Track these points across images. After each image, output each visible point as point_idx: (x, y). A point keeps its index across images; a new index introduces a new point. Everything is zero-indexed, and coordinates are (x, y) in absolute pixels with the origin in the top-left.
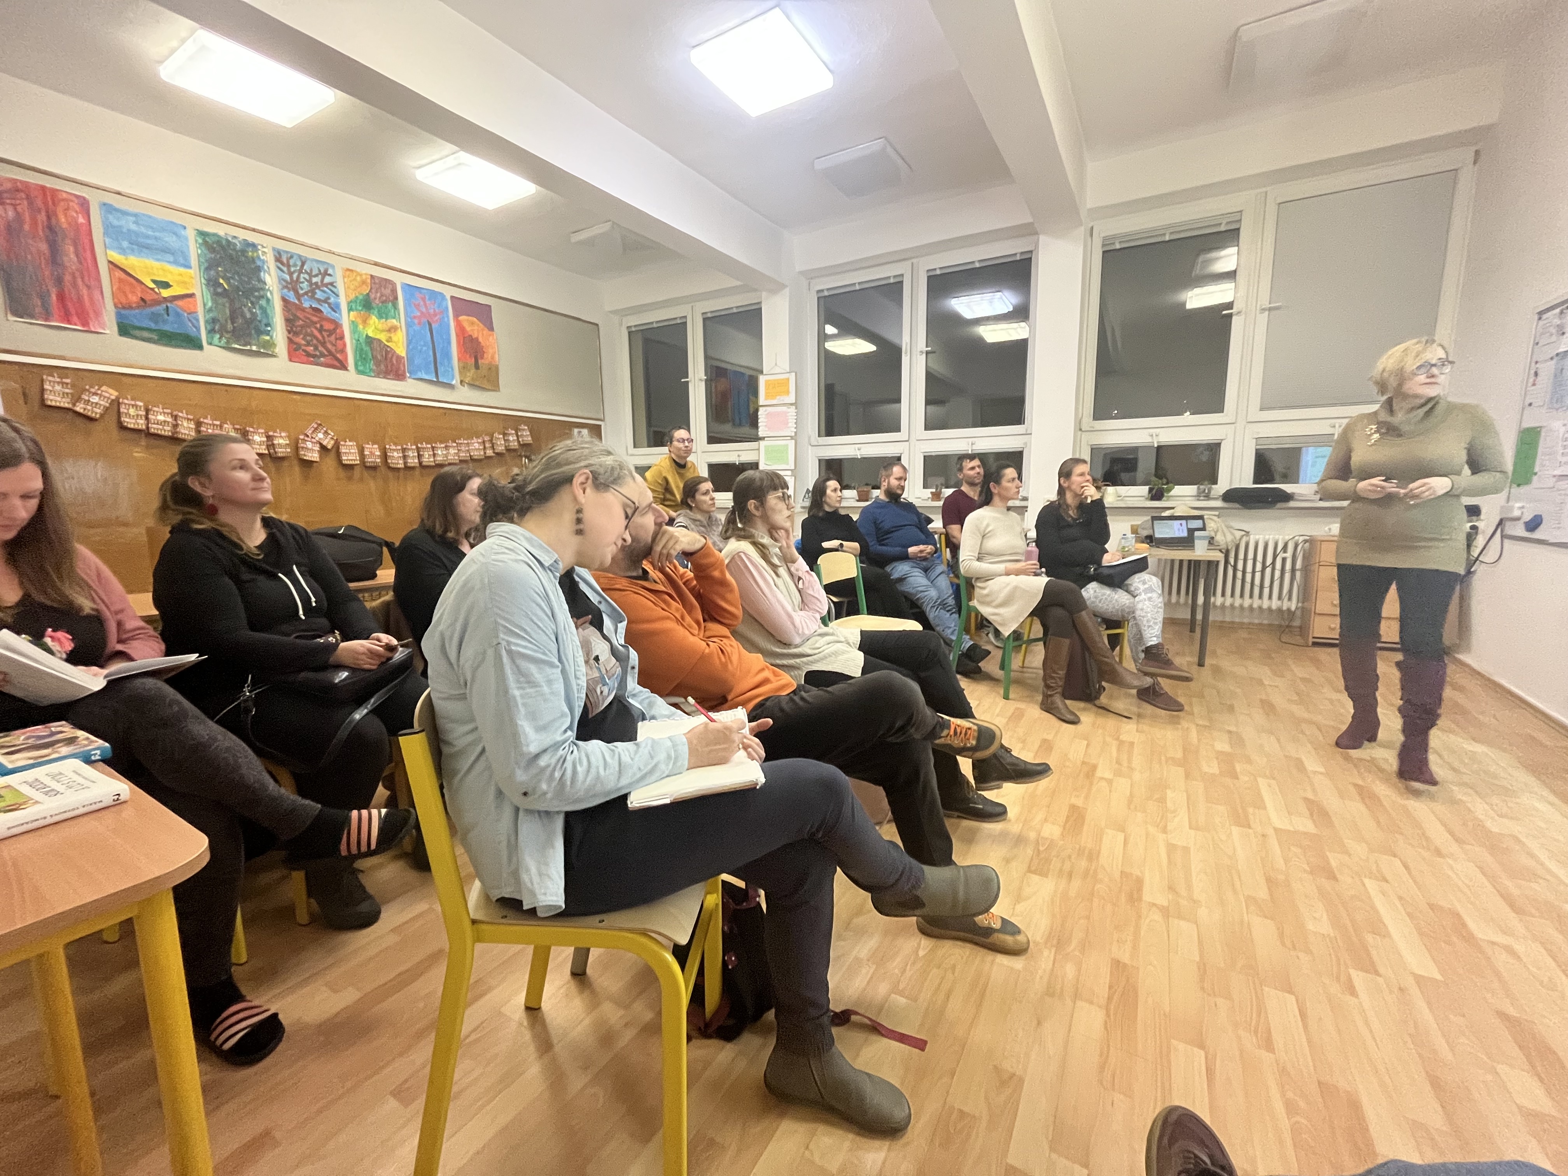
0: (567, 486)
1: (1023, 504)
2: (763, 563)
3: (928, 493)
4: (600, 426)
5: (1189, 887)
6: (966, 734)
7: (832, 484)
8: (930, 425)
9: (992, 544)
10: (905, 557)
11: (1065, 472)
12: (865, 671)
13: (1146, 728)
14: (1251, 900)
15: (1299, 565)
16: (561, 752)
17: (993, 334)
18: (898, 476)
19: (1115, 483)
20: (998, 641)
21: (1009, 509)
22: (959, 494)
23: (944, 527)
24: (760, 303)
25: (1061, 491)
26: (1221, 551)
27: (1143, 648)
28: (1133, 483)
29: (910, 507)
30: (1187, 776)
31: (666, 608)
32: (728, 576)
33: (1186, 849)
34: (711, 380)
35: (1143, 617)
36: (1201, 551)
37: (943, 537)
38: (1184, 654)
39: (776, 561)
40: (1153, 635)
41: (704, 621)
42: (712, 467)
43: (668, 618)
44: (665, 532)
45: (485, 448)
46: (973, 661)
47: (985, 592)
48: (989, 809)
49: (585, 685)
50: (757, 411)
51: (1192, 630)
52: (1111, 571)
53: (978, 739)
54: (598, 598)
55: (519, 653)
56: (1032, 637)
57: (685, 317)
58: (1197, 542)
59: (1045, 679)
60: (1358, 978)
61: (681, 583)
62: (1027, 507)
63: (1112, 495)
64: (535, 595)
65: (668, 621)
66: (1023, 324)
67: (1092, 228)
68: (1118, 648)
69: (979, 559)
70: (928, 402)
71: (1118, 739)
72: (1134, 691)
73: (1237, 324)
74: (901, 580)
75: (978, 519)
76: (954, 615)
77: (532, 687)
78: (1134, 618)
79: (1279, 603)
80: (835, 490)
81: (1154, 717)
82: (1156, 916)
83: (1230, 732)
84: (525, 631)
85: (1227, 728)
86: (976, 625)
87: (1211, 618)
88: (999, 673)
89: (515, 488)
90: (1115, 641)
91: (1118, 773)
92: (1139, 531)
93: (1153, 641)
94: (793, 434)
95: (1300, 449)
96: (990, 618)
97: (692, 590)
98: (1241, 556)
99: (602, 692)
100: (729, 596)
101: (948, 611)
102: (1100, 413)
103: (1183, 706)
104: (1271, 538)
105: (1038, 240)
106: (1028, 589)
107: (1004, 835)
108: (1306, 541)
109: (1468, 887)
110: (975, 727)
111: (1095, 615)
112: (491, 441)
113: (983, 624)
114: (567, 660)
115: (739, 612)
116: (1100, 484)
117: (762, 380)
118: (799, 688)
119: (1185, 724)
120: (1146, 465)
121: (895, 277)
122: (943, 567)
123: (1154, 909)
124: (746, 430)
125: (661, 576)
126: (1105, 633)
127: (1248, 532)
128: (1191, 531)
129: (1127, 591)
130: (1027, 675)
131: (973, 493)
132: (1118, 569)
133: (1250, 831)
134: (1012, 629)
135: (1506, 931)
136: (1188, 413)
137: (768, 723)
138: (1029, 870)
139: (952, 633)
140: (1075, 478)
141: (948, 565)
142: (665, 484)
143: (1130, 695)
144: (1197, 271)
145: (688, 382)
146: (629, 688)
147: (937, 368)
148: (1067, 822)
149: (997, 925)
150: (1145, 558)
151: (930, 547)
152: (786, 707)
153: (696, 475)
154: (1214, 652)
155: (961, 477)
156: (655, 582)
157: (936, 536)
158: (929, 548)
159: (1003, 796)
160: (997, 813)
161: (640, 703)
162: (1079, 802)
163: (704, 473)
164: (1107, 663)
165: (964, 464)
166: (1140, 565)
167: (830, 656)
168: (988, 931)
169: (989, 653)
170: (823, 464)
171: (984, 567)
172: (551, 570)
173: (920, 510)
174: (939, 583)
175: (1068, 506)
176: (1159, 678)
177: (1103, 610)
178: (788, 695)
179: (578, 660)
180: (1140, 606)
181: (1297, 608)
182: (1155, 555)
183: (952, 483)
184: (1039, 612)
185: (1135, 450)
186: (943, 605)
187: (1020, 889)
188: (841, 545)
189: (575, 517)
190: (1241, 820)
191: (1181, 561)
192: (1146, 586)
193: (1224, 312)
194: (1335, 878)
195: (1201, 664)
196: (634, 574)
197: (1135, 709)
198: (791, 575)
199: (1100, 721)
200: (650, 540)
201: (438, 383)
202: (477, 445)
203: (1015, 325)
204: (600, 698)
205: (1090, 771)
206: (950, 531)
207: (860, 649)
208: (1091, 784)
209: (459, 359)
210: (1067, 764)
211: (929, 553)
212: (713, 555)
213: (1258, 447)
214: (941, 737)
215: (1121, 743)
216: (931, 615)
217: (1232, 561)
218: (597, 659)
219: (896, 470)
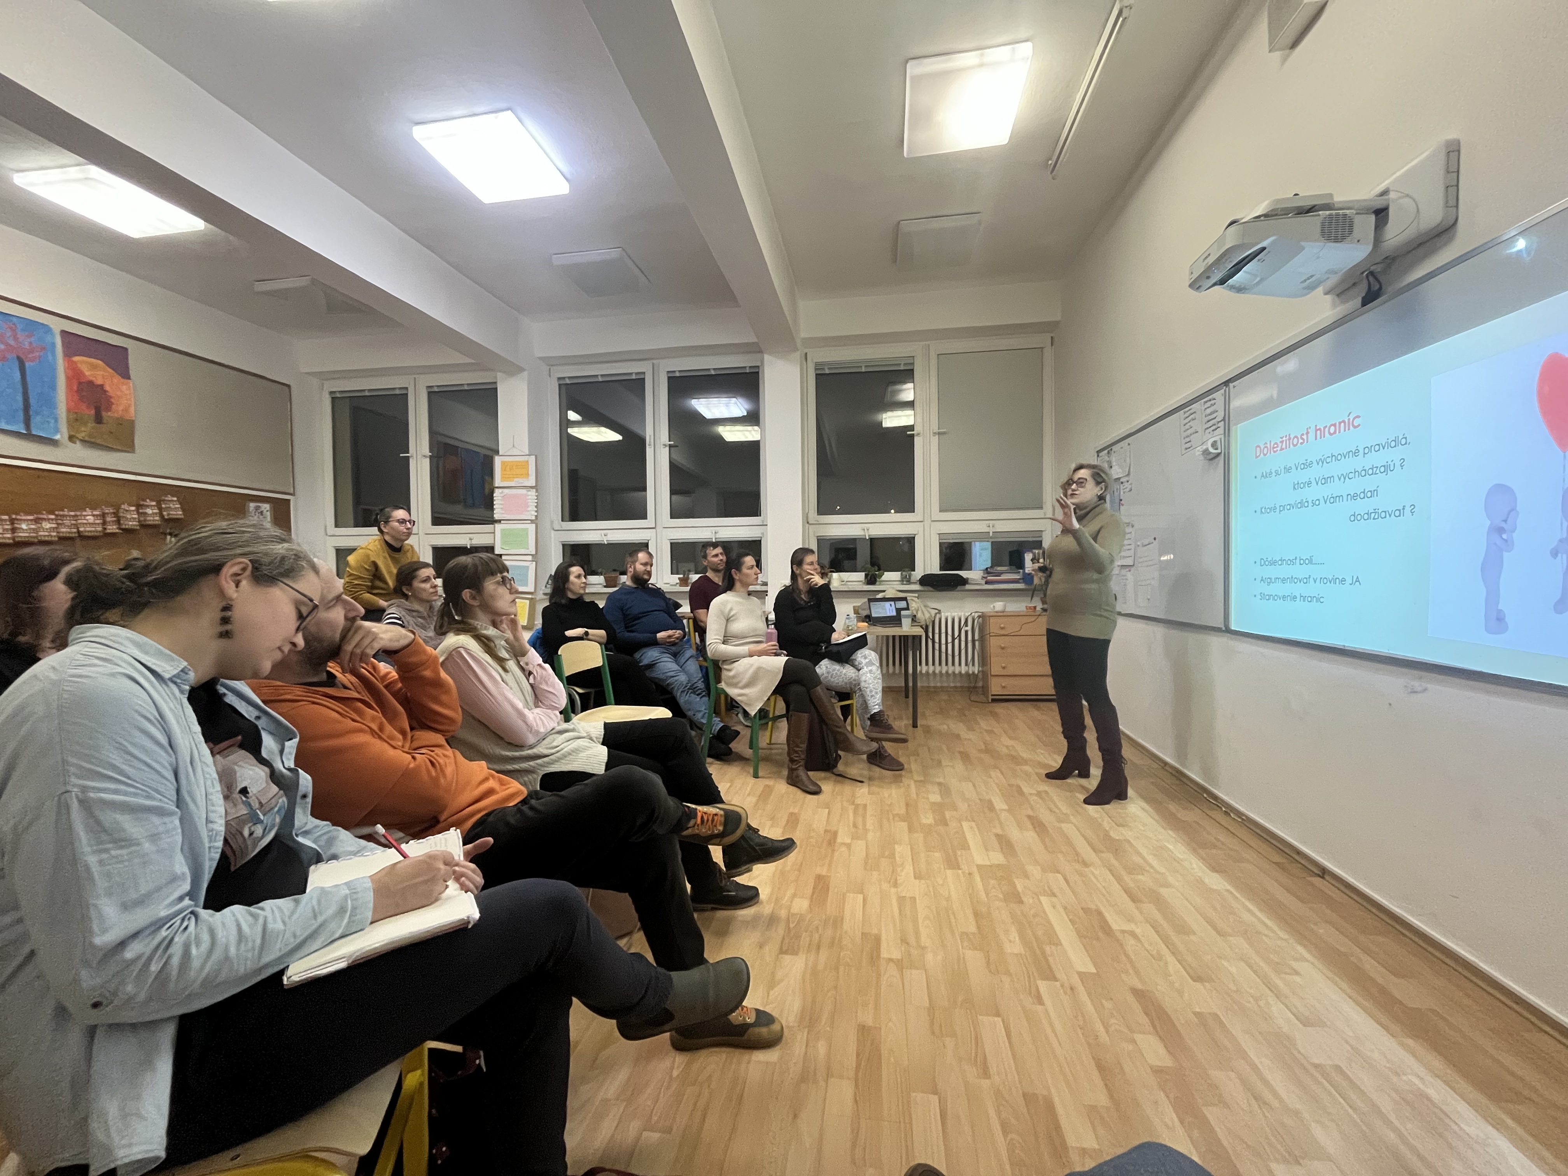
0: (212, 577)
1: (764, 588)
2: (487, 658)
3: (675, 578)
4: (289, 501)
5: (917, 933)
6: (713, 820)
7: (576, 570)
8: (675, 514)
9: (737, 627)
10: (654, 643)
11: (797, 559)
12: (608, 766)
13: (875, 789)
14: (964, 935)
15: (976, 637)
16: (164, 933)
17: (732, 434)
18: (644, 561)
19: (838, 570)
20: (746, 721)
21: (750, 594)
22: (705, 579)
23: (692, 612)
24: (496, 383)
25: (794, 576)
26: (921, 627)
27: (869, 716)
28: (854, 570)
29: (658, 593)
30: (911, 830)
31: (358, 719)
32: (443, 674)
33: (913, 899)
34: (438, 457)
35: (867, 688)
36: (907, 628)
37: (691, 621)
38: (901, 718)
39: (504, 654)
40: (875, 703)
41: (412, 729)
42: (438, 552)
43: (361, 731)
44: (360, 628)
45: (104, 523)
46: (724, 743)
47: (731, 674)
48: (742, 894)
49: (223, 829)
50: (492, 492)
51: (907, 697)
52: (840, 648)
53: (725, 824)
54: (256, 713)
55: (104, 802)
56: (777, 713)
57: (407, 388)
58: (903, 620)
59: (789, 754)
60: (1043, 986)
61: (381, 687)
62: (767, 591)
63: (837, 580)
64: (139, 718)
65: (361, 734)
66: (756, 428)
67: (806, 354)
68: (850, 717)
69: (724, 642)
70: (673, 492)
71: (853, 803)
72: (865, 757)
73: (918, 441)
74: (651, 666)
75: (722, 603)
76: (704, 698)
77: (122, 847)
78: (860, 689)
79: (967, 668)
80: (579, 576)
81: (881, 778)
82: (893, 970)
83: (940, 784)
84: (114, 768)
85: (938, 780)
86: (726, 707)
87: (919, 684)
88: (748, 752)
89: (127, 577)
90: (846, 711)
91: (856, 837)
92: (860, 611)
93: (876, 709)
94: (534, 518)
95: (970, 543)
96: (738, 699)
97: (395, 695)
98: (937, 631)
99: (251, 834)
100: (444, 698)
101: (698, 695)
102: (823, 509)
103: (903, 765)
104: (956, 614)
105: (763, 359)
106: (769, 669)
107: (756, 918)
108: (979, 617)
109: (1104, 887)
110: (722, 812)
111: (828, 689)
112: (116, 514)
113: (732, 705)
114: (194, 801)
115: (457, 715)
116: (827, 570)
117: (498, 461)
118: (532, 795)
119: (906, 781)
120: (863, 554)
121: (637, 374)
122: (691, 652)
123: (891, 964)
124: (482, 512)
125: (354, 679)
126: (838, 705)
127: (940, 611)
128: (899, 611)
129: (852, 666)
130: (773, 751)
131: (717, 579)
132: (844, 647)
133: (960, 871)
134: (758, 708)
135: (1130, 919)
136: (893, 511)
137: (487, 842)
138: (782, 952)
139: (703, 717)
140: (806, 567)
141: (697, 649)
142: (374, 569)
143: (860, 760)
144: (888, 398)
145: (408, 457)
146: (297, 823)
147: (680, 459)
148: (813, 893)
149: (751, 1019)
150: (865, 635)
151: (678, 631)
152: (512, 821)
153: (415, 559)
154: (924, 714)
155: (705, 564)
156: (345, 687)
157: (685, 621)
158: (678, 633)
159: (754, 878)
160: (750, 896)
161: (315, 842)
162: (824, 872)
163: (427, 557)
164: (841, 733)
165: (707, 551)
166: (861, 642)
167: (570, 754)
168: (744, 1027)
169: (738, 733)
170: (568, 550)
171: (729, 649)
172: (175, 683)
173: (668, 596)
174: (688, 668)
175: (800, 591)
176: (884, 743)
177: (834, 684)
178: (516, 805)
179: (213, 798)
180: (863, 678)
181: (979, 672)
182: (874, 633)
183: (700, 569)
184: (780, 690)
185: (854, 540)
186: (693, 689)
187: (773, 974)
188: (587, 633)
189: (219, 615)
190: (952, 863)
191: (894, 637)
192: (867, 660)
193: (908, 433)
194: (1022, 902)
195: (915, 725)
196: (315, 679)
197: (866, 773)
198: (523, 669)
199: (838, 788)
200: (337, 636)
201: (29, 436)
202: (91, 519)
203: (750, 428)
204: (249, 842)
205: (831, 838)
206: (697, 615)
207: (603, 743)
208: (833, 851)
209: (69, 410)
210: (812, 834)
211: (677, 638)
212: (425, 652)
213: (941, 541)
214: (688, 828)
215: (857, 807)
216: (682, 699)
217: (930, 635)
218: (244, 791)
219: (642, 556)
